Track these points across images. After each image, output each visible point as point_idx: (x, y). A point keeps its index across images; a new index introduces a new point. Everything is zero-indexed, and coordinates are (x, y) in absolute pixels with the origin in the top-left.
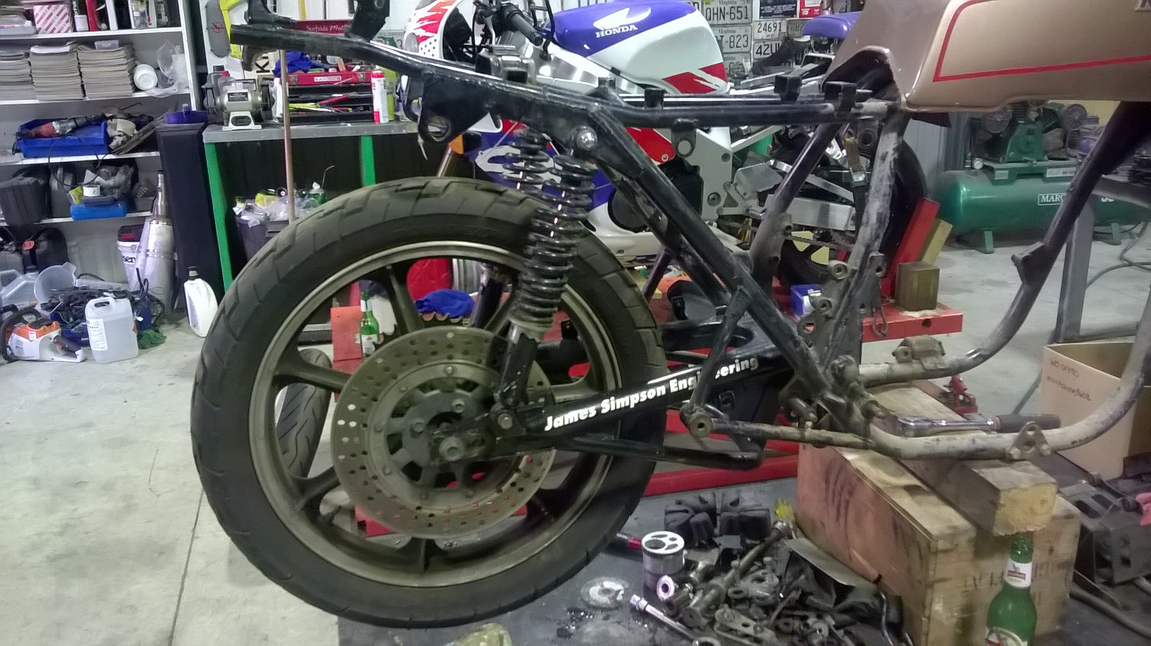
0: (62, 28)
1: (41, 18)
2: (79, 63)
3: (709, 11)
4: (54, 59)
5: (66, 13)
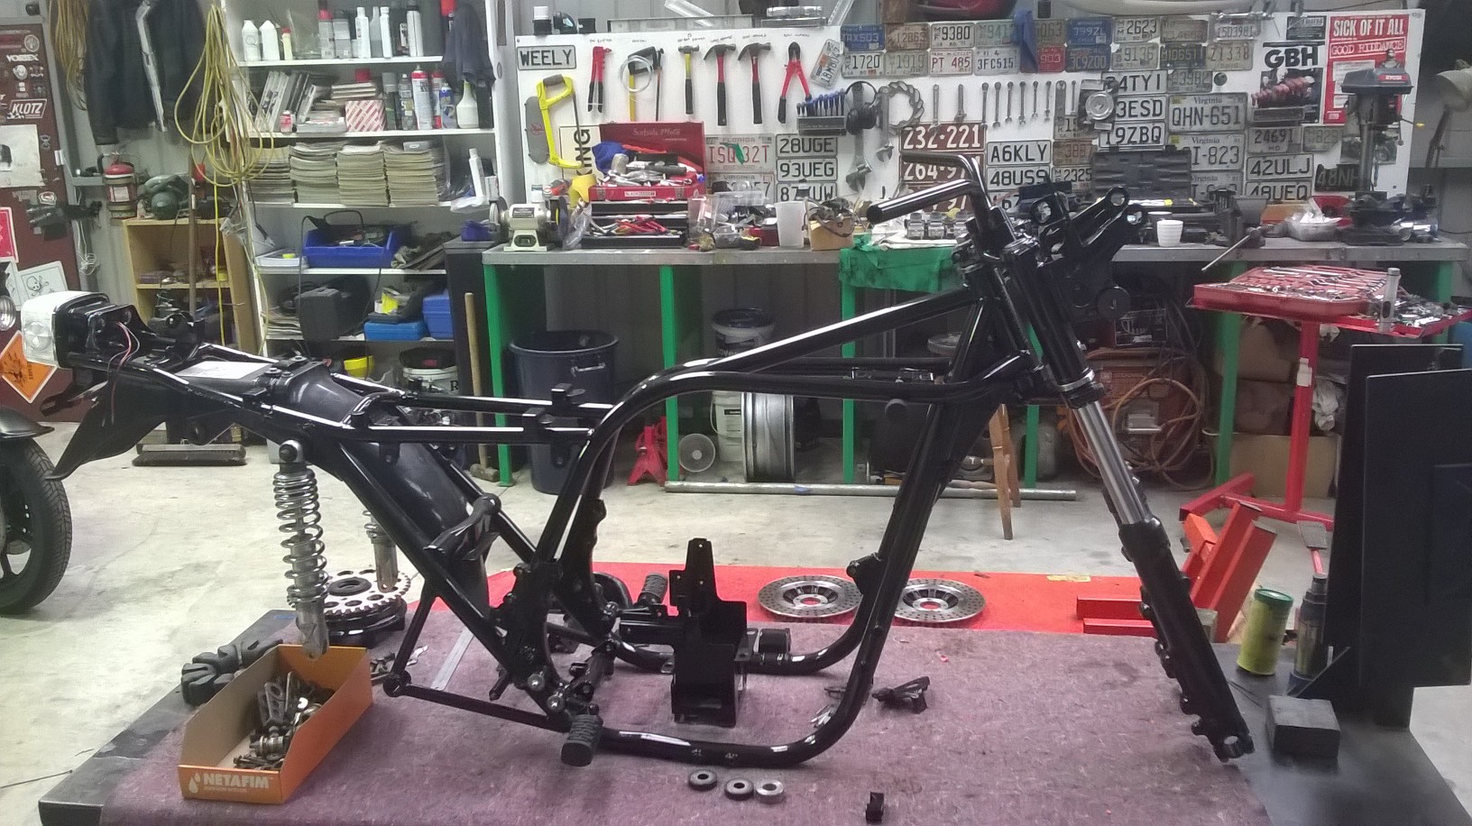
0: (371, 126)
1: (351, 115)
2: (385, 166)
3: (1177, 112)
4: (360, 160)
5: (376, 110)
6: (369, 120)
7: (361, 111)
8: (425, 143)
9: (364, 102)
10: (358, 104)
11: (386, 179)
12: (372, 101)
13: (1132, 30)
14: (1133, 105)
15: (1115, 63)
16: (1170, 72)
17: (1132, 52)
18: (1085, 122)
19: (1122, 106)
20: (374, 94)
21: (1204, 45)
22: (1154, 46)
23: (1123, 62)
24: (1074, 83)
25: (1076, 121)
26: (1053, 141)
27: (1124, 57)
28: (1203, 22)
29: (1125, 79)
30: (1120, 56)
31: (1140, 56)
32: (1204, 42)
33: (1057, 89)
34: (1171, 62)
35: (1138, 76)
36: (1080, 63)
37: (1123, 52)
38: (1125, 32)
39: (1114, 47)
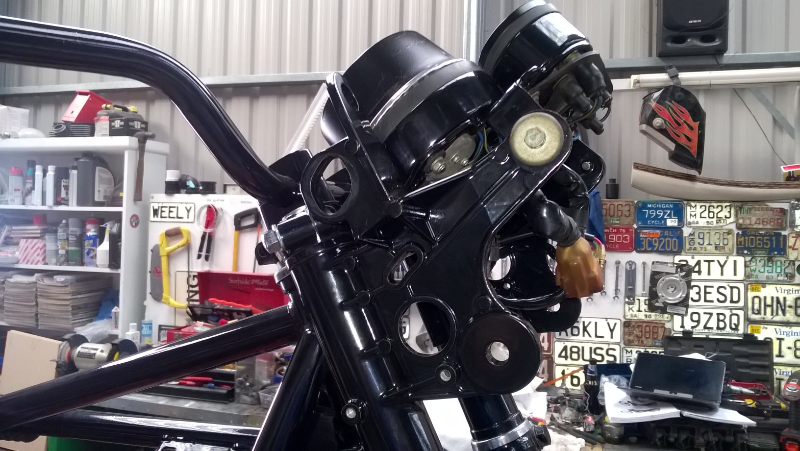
1: (22, 250)
2: (37, 294)
3: (756, 300)
4: (20, 288)
5: (38, 248)
6: (32, 255)
7: (27, 247)
8: (68, 277)
9: (30, 240)
10: (26, 242)
11: (37, 305)
12: (36, 240)
13: (705, 214)
14: (708, 290)
15: (687, 247)
16: (748, 259)
17: (707, 236)
18: (657, 304)
19: (696, 290)
20: (39, 235)
21: (783, 233)
22: (729, 232)
23: (696, 245)
24: (644, 264)
25: (647, 302)
26: (623, 320)
27: (697, 240)
28: (783, 211)
29: (698, 263)
30: (693, 240)
31: (715, 239)
32: (784, 229)
33: (626, 270)
34: (749, 249)
35: (713, 261)
36: (650, 244)
37: (696, 235)
38: (698, 216)
39: (687, 231)
